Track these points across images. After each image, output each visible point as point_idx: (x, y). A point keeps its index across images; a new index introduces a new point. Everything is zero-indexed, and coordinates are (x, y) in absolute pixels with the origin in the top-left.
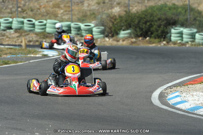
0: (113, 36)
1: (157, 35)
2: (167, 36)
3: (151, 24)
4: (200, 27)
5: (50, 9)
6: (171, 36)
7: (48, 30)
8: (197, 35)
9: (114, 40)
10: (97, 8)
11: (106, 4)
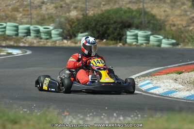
0: (71, 38)
1: (114, 37)
2: (123, 38)
3: (107, 27)
4: (154, 29)
5: (9, 13)
6: (126, 38)
7: (8, 32)
8: (152, 38)
9: (72, 42)
10: (55, 12)
11: (64, 8)
